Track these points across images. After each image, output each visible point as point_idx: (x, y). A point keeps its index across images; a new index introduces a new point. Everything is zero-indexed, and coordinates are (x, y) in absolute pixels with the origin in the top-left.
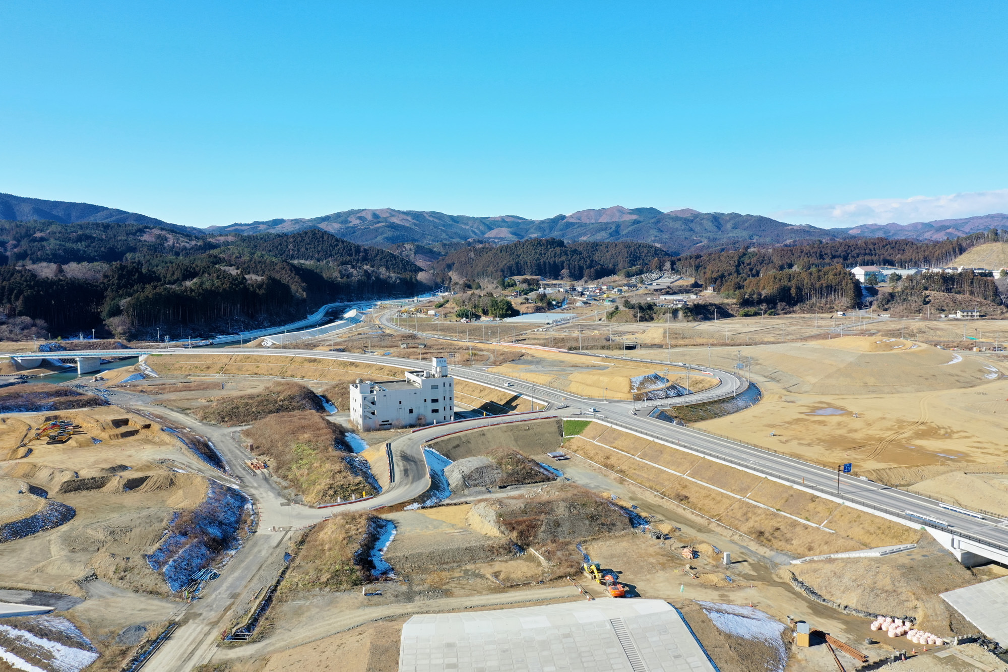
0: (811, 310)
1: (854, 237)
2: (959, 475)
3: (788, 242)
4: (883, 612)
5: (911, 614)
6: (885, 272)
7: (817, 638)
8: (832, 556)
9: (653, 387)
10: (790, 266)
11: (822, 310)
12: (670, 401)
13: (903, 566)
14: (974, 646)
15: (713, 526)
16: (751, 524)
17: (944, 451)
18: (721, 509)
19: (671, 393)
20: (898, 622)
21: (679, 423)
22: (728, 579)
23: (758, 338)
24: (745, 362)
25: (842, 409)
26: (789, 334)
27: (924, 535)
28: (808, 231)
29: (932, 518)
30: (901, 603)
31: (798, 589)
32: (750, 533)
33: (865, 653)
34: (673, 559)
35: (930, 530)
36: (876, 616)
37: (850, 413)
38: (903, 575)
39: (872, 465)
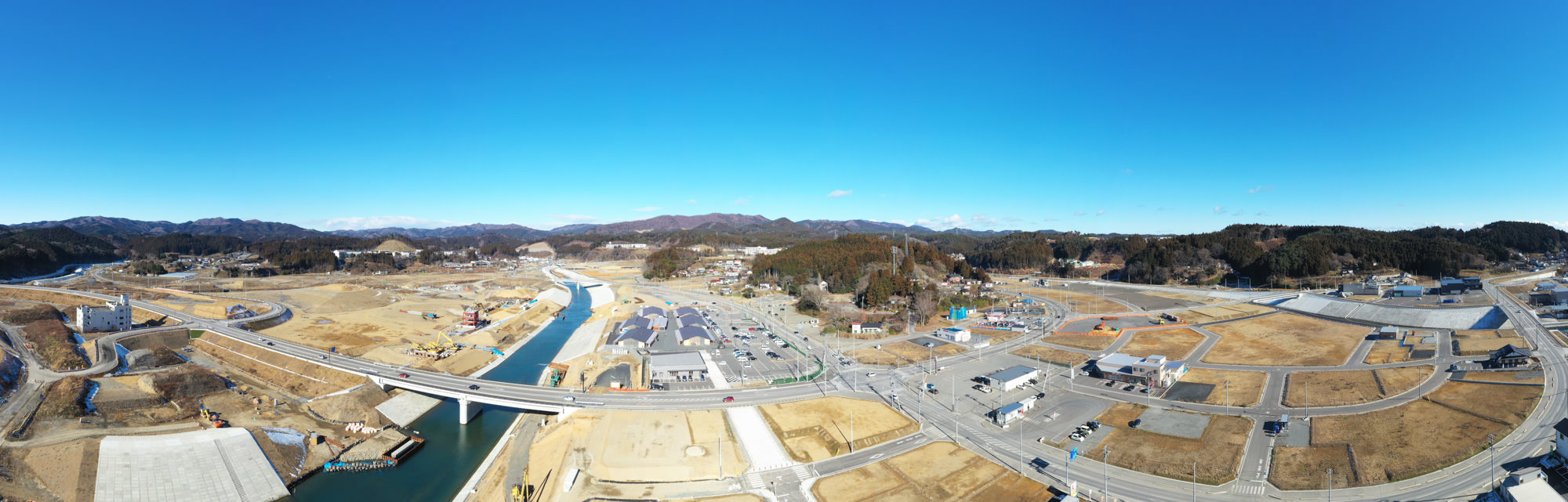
0: (316, 272)
1: (334, 236)
2: (382, 348)
3: (305, 237)
4: (351, 421)
5: (363, 419)
6: (348, 253)
7: (321, 439)
8: (328, 395)
9: (238, 312)
10: (306, 250)
11: (321, 271)
12: (247, 319)
13: (358, 396)
14: (390, 429)
15: (269, 386)
16: (288, 383)
17: (376, 337)
18: (273, 376)
19: (247, 315)
20: (358, 424)
21: (251, 331)
22: (277, 414)
23: (291, 285)
24: (284, 298)
25: (331, 320)
26: (305, 283)
27: (368, 378)
28: (313, 232)
29: (371, 370)
30: (358, 415)
31: (311, 415)
32: (287, 388)
33: (343, 443)
34: (248, 405)
35: (370, 376)
36: (348, 423)
37: (334, 322)
38: (359, 400)
39: (344, 347)
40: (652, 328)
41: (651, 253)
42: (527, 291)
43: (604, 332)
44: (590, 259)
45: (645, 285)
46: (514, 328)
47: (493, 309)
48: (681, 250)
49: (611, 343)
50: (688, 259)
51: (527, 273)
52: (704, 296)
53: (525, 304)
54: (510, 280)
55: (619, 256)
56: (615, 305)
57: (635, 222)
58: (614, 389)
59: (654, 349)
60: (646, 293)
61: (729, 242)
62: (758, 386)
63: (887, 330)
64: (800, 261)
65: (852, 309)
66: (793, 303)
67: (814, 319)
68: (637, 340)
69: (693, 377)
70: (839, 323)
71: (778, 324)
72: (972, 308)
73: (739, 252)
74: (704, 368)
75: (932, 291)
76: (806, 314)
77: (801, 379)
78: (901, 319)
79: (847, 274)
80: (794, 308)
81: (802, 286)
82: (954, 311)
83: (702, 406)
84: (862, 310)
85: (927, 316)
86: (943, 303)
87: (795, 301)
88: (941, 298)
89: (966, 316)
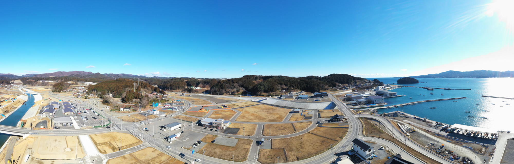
40: (55, 109)
41: (54, 84)
42: (13, 96)
43: (39, 110)
44: (34, 85)
45: (53, 94)
46: (9, 108)
47: (2, 101)
48: (64, 83)
49: (41, 113)
50: (67, 86)
51: (13, 90)
52: (71, 98)
53: (13, 100)
54: (8, 92)
55: (44, 85)
56: (42, 101)
57: (49, 74)
58: (42, 129)
59: (55, 116)
60: (52, 97)
61: (80, 81)
62: (89, 128)
63: (132, 110)
64: (103, 87)
65: (120, 103)
66: (101, 101)
67: (108, 106)
68: (49, 113)
69: (68, 125)
70: (116, 108)
71: (96, 108)
72: (160, 103)
73: (83, 84)
74: (71, 122)
75: (147, 97)
76: (105, 105)
77: (103, 126)
78: (137, 107)
79: (119, 91)
80: (101, 102)
81: (104, 96)
82: (154, 104)
83: (71, 134)
84: (124, 104)
85: (145, 106)
86: (150, 101)
87: (102, 100)
88: (150, 100)
89: (158, 106)
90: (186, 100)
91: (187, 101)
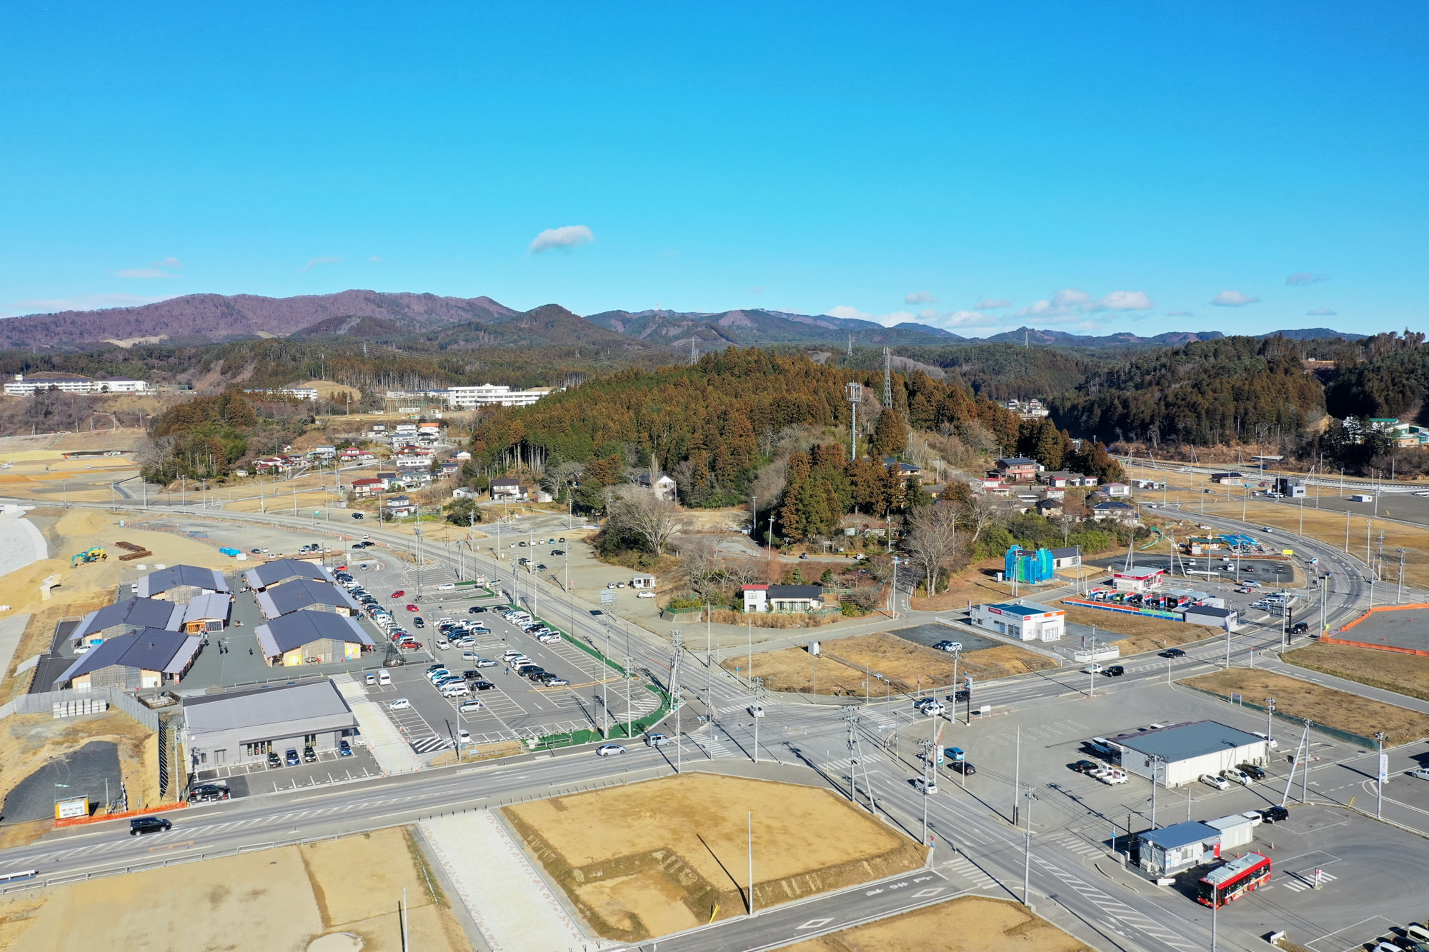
40: (183, 627)
41: (163, 408)
43: (19, 656)
45: (154, 503)
48: (260, 398)
49: (48, 687)
50: (284, 423)
52: (338, 527)
55: (55, 419)
56: (51, 571)
57: (102, 314)
58: (69, 821)
59: (196, 686)
60: (153, 528)
61: (402, 374)
62: (500, 758)
63: (836, 604)
64: (600, 422)
65: (741, 549)
66: (584, 535)
67: (642, 576)
68: (134, 670)
69: (316, 750)
70: (711, 587)
71: (546, 593)
72: (1070, 553)
73: (432, 400)
74: (347, 723)
75: (956, 505)
76: (622, 564)
77: (613, 733)
78: (875, 578)
79: (727, 457)
80: (587, 549)
81: (608, 492)
82: (1020, 559)
83: (347, 823)
84: (768, 554)
85: (943, 573)
86: (987, 537)
87: (589, 528)
88: (983, 523)
89: (1051, 575)
90: (1321, 543)
91: (1322, 551)
